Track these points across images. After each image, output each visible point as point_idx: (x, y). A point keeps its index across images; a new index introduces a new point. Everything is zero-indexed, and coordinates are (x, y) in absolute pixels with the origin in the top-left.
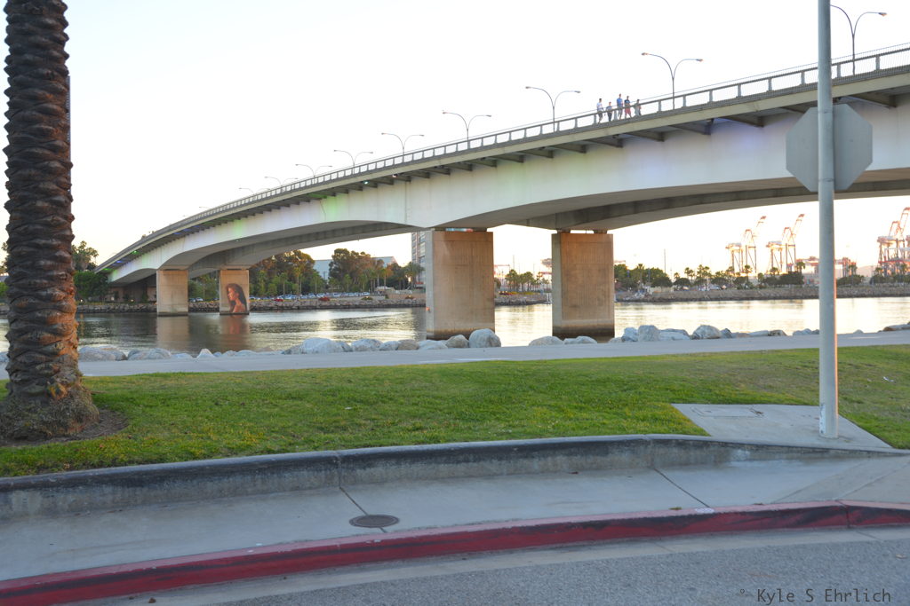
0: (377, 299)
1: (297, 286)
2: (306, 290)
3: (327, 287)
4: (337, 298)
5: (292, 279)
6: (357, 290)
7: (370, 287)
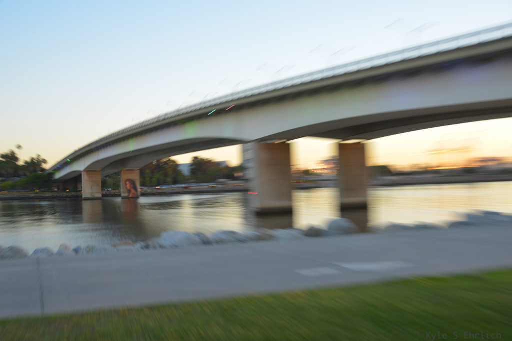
0: (218, 187)
1: (169, 179)
2: (175, 182)
3: (188, 180)
4: (194, 186)
5: (166, 175)
7: (213, 179)
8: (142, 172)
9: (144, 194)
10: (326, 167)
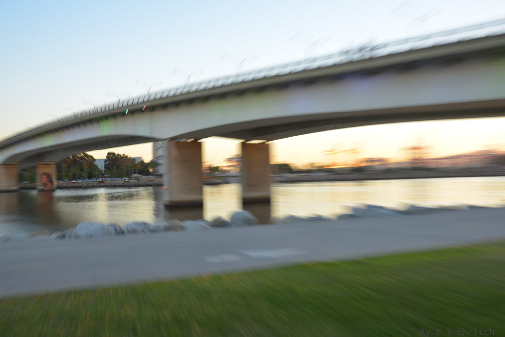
0: (132, 181)
1: (85, 174)
2: (90, 176)
3: (103, 175)
4: (108, 181)
5: (82, 170)
6: (121, 176)
7: (128, 175)
8: (58, 166)
9: (60, 188)
10: (230, 164)
